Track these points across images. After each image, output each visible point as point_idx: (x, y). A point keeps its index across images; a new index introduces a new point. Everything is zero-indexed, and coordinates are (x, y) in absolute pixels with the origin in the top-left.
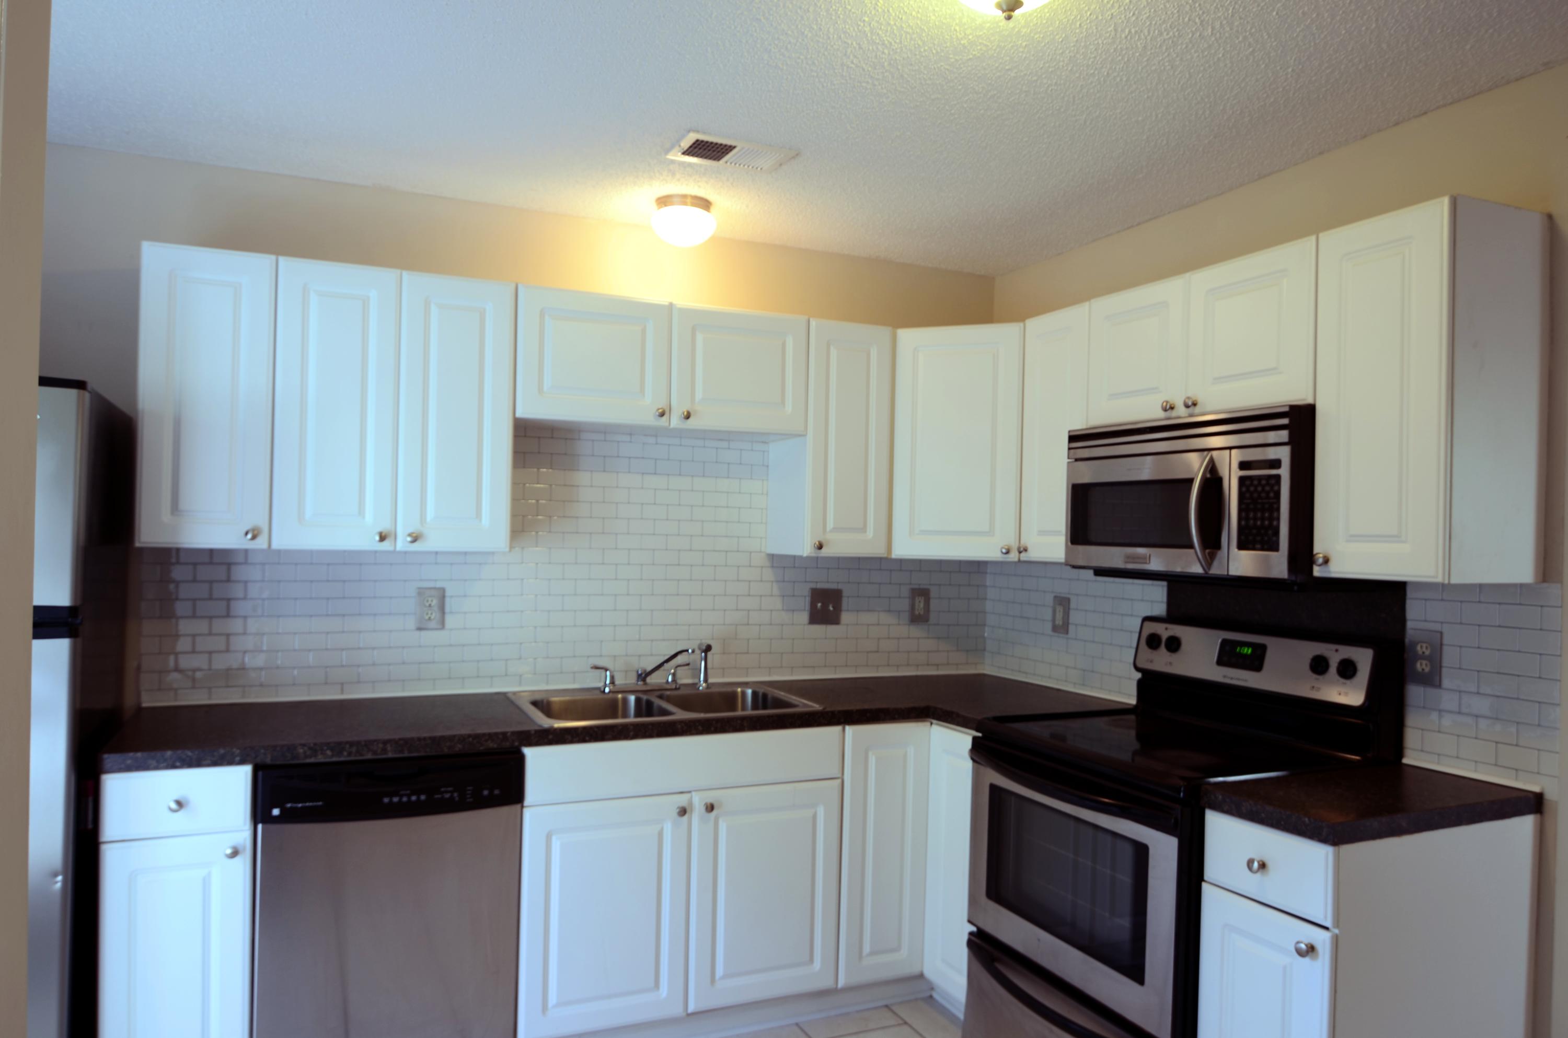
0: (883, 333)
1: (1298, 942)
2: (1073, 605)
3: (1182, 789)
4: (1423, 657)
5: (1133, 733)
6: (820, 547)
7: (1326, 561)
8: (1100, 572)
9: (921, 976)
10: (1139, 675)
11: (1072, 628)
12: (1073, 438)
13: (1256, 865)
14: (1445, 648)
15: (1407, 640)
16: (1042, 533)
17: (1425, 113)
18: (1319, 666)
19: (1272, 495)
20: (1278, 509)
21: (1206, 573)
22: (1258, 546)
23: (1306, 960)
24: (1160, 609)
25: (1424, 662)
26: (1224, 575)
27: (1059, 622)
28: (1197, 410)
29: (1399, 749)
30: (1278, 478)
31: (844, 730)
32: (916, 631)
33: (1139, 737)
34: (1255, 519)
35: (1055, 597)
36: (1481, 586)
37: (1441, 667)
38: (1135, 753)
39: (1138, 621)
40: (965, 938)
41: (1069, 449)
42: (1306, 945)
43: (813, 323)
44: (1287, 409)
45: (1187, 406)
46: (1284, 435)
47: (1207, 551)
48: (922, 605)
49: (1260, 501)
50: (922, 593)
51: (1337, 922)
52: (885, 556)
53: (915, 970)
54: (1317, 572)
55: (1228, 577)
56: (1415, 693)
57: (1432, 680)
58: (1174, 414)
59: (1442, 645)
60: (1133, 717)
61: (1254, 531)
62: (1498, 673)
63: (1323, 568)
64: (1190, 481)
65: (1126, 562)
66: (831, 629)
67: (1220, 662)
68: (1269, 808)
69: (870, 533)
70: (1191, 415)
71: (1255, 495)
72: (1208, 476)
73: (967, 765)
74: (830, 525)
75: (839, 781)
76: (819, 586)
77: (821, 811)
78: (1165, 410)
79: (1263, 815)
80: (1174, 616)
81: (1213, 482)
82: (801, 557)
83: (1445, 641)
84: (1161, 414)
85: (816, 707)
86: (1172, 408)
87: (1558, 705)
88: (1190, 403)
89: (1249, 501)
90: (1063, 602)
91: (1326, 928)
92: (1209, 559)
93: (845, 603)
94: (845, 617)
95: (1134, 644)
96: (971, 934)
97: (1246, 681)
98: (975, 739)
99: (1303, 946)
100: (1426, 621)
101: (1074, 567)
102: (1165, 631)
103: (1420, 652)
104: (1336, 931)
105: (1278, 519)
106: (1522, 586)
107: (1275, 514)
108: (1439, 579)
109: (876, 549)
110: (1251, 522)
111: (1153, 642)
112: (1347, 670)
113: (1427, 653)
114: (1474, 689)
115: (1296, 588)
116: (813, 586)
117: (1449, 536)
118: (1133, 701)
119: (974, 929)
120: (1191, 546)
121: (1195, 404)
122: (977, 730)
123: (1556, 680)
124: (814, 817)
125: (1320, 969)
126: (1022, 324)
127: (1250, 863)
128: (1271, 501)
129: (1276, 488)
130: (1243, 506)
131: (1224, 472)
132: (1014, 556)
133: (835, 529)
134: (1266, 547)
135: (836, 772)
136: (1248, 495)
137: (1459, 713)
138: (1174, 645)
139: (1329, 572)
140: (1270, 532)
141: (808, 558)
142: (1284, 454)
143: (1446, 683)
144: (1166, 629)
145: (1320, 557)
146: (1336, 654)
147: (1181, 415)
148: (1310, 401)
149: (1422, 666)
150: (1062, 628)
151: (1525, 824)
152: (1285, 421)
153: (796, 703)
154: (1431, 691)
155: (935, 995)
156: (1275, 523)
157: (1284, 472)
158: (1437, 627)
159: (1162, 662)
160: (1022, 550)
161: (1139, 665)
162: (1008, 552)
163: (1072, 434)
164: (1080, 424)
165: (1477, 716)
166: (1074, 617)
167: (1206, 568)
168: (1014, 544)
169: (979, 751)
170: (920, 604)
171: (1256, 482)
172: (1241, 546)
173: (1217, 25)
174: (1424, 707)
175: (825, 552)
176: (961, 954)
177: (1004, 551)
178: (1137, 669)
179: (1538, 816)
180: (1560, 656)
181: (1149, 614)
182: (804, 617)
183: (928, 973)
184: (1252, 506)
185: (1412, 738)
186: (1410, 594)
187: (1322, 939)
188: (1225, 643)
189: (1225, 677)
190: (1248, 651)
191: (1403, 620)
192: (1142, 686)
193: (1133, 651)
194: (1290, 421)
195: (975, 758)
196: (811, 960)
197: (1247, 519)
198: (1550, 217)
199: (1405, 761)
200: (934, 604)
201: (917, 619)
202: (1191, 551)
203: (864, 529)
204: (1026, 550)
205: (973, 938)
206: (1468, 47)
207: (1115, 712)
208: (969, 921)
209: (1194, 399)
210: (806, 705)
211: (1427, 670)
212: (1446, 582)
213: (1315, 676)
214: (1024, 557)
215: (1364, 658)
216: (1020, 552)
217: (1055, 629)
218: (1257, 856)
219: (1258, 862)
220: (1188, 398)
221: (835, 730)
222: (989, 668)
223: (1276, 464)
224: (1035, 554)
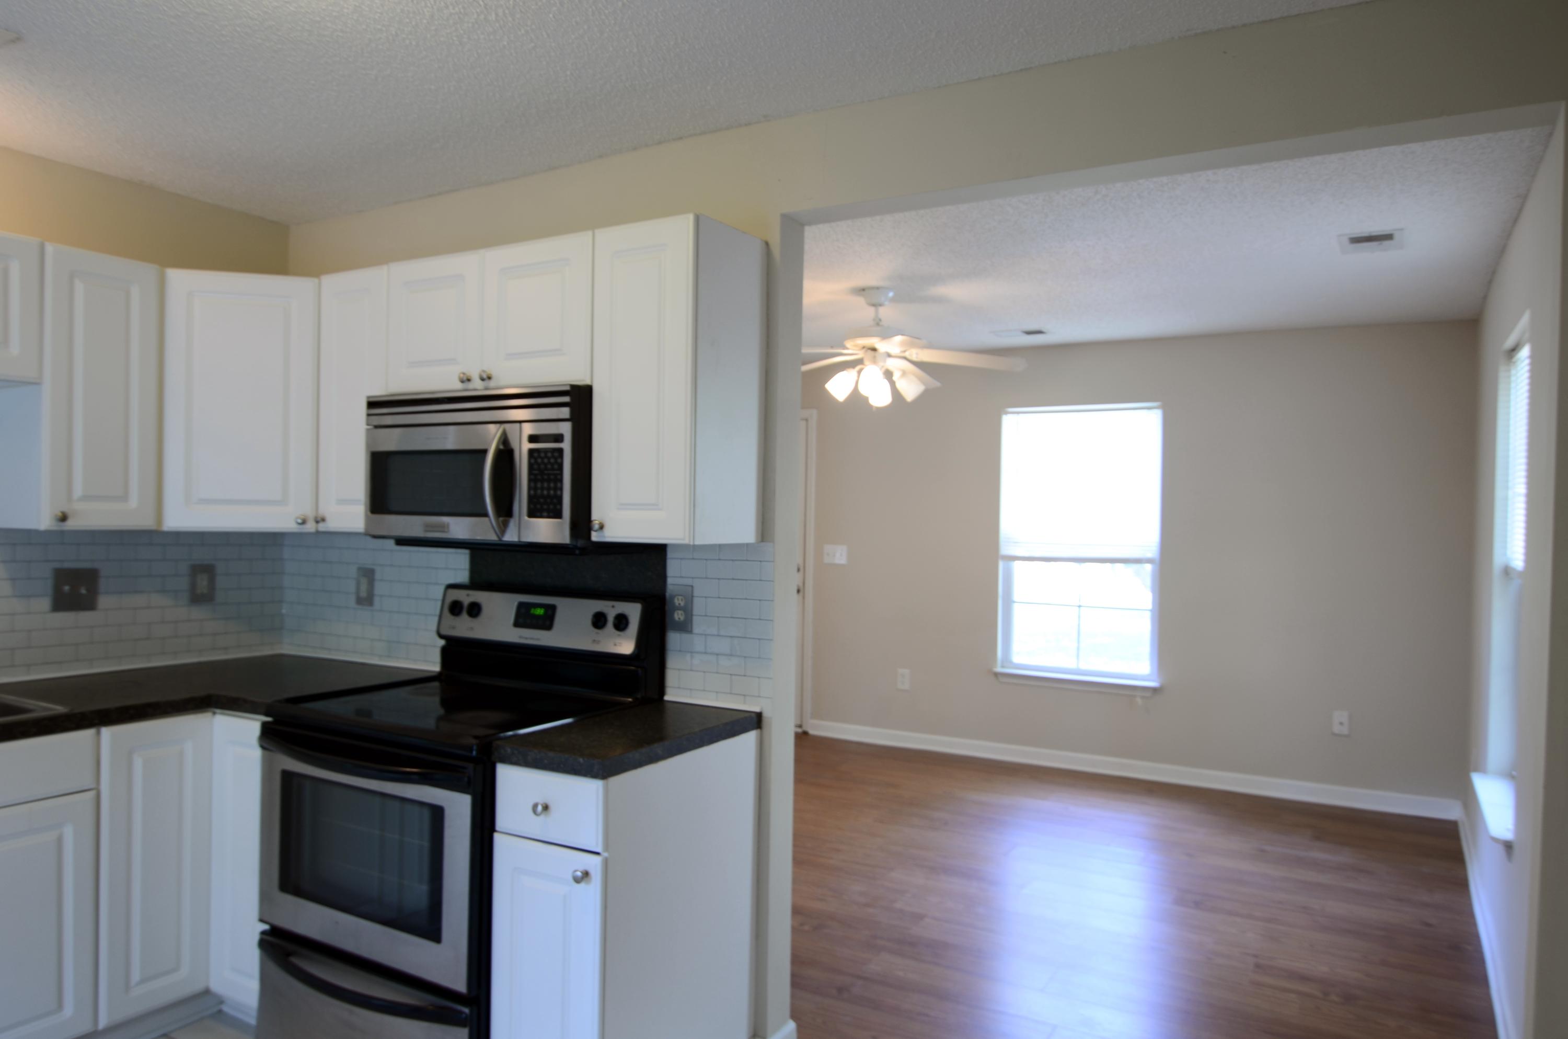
0: (148, 271)
1: (576, 871)
2: (378, 576)
3: (475, 748)
4: (679, 608)
5: (437, 699)
6: (64, 518)
7: (602, 527)
8: (402, 541)
9: (207, 992)
10: (442, 642)
11: (377, 600)
12: (373, 404)
13: (540, 808)
14: (696, 600)
15: (667, 595)
16: (342, 502)
17: (681, 138)
18: (599, 621)
19: (556, 467)
20: (561, 481)
21: (500, 540)
22: (545, 514)
23: (582, 885)
24: (462, 575)
25: (680, 612)
26: (515, 542)
27: (363, 594)
28: (492, 384)
29: (661, 688)
30: (560, 451)
31: (98, 733)
32: (198, 612)
33: (445, 703)
34: (542, 489)
35: (360, 569)
36: (721, 546)
37: (692, 615)
38: (440, 719)
39: (442, 589)
40: (256, 937)
41: (369, 415)
42: (582, 872)
43: (50, 248)
44: (568, 388)
45: (483, 379)
46: (565, 412)
47: (501, 519)
48: (205, 583)
49: (546, 472)
50: (208, 570)
51: (607, 847)
52: (154, 528)
53: (198, 987)
54: (595, 537)
55: (520, 543)
56: (674, 639)
57: (685, 627)
58: (470, 386)
59: (692, 596)
60: (436, 684)
61: (542, 500)
62: (732, 617)
63: (599, 533)
64: (484, 452)
65: (426, 531)
66: (85, 617)
67: (517, 624)
68: (551, 754)
69: (133, 503)
70: (486, 389)
71: (542, 466)
72: (501, 447)
73: (255, 754)
74: (78, 491)
75: (91, 794)
76: (66, 565)
77: (68, 832)
78: (462, 381)
79: (546, 761)
80: (476, 583)
81: (506, 454)
82: (37, 532)
83: (695, 594)
84: (459, 386)
85: (60, 709)
86: (469, 380)
87: (772, 640)
88: (485, 376)
89: (536, 472)
90: (368, 574)
91: (598, 854)
92: (504, 527)
93: (103, 584)
94: (104, 601)
95: (438, 612)
96: (263, 933)
97: (538, 639)
98: (265, 726)
99: (579, 874)
100: (681, 577)
101: (375, 537)
102: (466, 597)
103: (677, 604)
104: (606, 854)
105: (561, 489)
106: (747, 545)
107: (559, 485)
108: (686, 541)
109: (144, 521)
110: (539, 492)
111: (455, 608)
112: (621, 623)
113: (682, 604)
114: (716, 633)
115: (577, 552)
116: (58, 565)
117: (694, 505)
118: (436, 667)
119: (266, 927)
120: (485, 515)
121: (489, 378)
122: (267, 715)
123: (771, 620)
124: (60, 841)
125: (592, 891)
126: (316, 280)
127: (535, 806)
128: (556, 472)
129: (559, 460)
130: (532, 477)
131: (514, 444)
132: (310, 527)
133: (85, 498)
134: (551, 514)
135: (88, 782)
136: (536, 467)
137: (705, 653)
138: (475, 610)
139: (604, 537)
140: (555, 501)
141: (47, 533)
142: (566, 429)
143: (697, 629)
144: (468, 595)
145: (596, 524)
146: (612, 609)
147: (478, 387)
148: (588, 382)
149: (679, 616)
150: (366, 600)
151: (750, 737)
152: (566, 399)
153: (31, 707)
154: (685, 636)
155: (225, 1008)
156: (559, 493)
157: (566, 446)
158: (688, 582)
159: (465, 628)
160: (320, 520)
161: (444, 632)
162: (304, 522)
163: (371, 400)
164: (380, 391)
165: (717, 655)
166: (379, 588)
167: (500, 535)
168: (309, 512)
169: (269, 736)
170: (203, 582)
171: (542, 455)
172: (532, 514)
173: (500, 12)
174: (680, 651)
175: (71, 525)
176: (252, 956)
177: (300, 521)
178: (441, 636)
179: (758, 731)
180: (772, 601)
181: (452, 581)
182: (45, 603)
183: (216, 986)
184: (539, 477)
185: (672, 678)
186: (670, 554)
187: (593, 864)
188: (521, 605)
189: (521, 637)
190: (540, 611)
191: (663, 576)
192: (446, 653)
193: (436, 619)
194: (572, 399)
195: (265, 745)
196: (60, 1006)
197: (535, 489)
198: (767, 244)
199: (667, 698)
200: (221, 582)
201: (198, 598)
202: (486, 519)
203: (124, 498)
204: (323, 520)
205: (266, 937)
206: (709, 88)
207: (420, 681)
208: (262, 920)
209: (489, 372)
210: (45, 709)
211: (682, 618)
212: (692, 543)
213: (596, 630)
214: (322, 527)
215: (634, 611)
216: (317, 522)
217: (360, 601)
218: (540, 800)
219: (542, 805)
220: (484, 371)
221: (86, 735)
222: (290, 647)
223: (559, 438)
224: (333, 525)
